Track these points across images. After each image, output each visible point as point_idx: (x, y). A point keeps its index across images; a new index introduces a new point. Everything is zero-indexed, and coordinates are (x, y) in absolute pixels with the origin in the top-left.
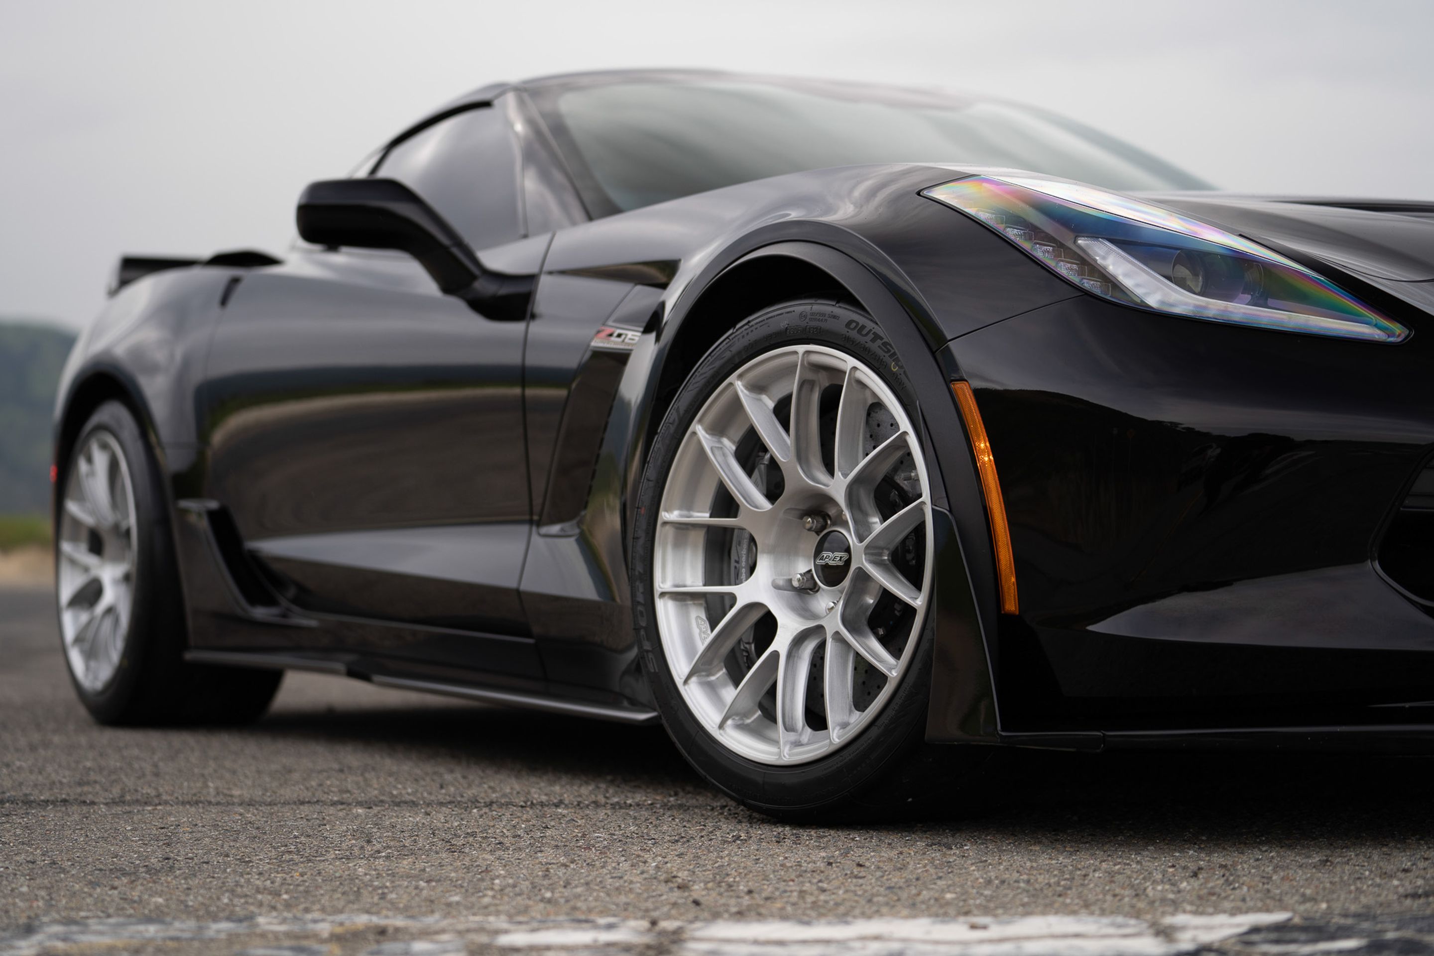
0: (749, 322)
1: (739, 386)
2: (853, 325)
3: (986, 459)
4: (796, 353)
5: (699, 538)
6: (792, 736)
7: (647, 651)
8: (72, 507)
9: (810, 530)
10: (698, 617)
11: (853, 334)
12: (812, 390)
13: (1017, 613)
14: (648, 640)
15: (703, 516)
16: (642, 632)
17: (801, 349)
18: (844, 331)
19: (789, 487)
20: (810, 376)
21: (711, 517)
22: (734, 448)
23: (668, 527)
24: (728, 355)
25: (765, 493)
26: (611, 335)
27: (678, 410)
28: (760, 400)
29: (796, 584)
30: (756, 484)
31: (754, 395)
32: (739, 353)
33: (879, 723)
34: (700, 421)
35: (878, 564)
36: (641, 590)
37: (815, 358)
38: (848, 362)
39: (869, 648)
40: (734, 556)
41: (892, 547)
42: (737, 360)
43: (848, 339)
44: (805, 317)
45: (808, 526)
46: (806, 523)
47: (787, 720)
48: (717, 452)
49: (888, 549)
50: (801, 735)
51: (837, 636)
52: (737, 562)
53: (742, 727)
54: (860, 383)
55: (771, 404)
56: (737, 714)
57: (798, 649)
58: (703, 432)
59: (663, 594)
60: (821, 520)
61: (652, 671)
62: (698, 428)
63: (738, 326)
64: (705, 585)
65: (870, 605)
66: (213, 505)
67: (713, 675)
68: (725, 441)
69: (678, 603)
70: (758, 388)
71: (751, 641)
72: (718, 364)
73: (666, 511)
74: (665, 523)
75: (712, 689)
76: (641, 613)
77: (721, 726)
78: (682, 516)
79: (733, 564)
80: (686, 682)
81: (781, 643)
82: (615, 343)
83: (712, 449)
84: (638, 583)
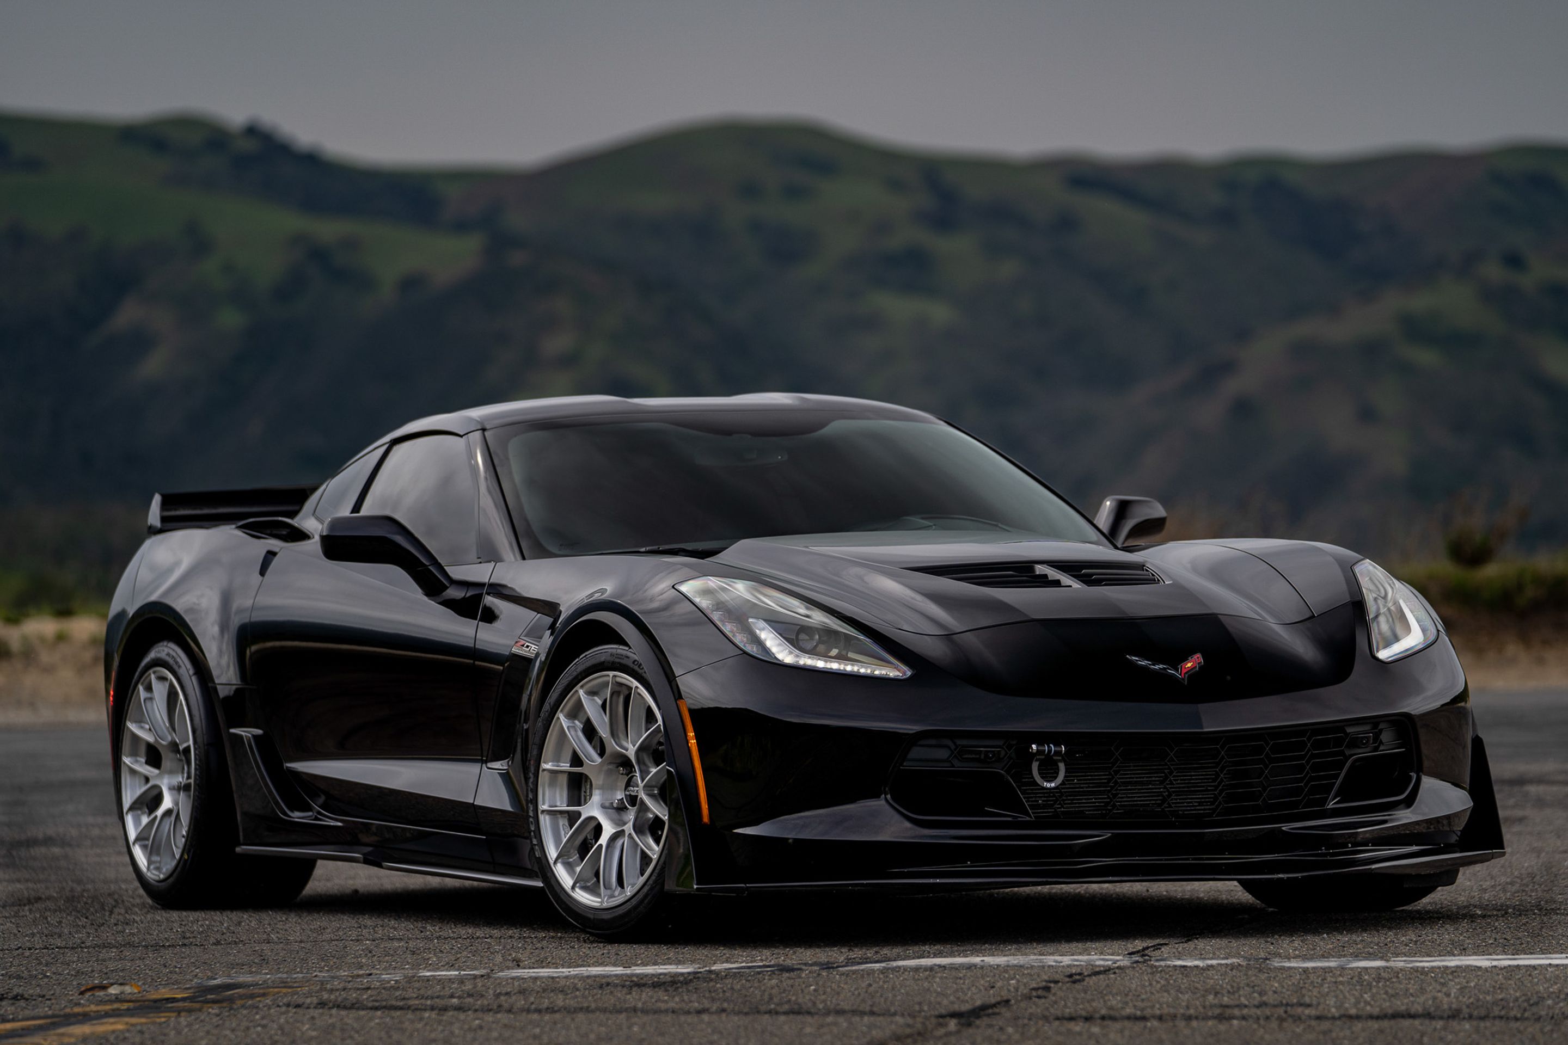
0: (586, 655)
1: (581, 692)
2: (636, 663)
3: (693, 742)
4: (608, 676)
5: (564, 780)
6: (609, 892)
7: (535, 845)
8: (132, 726)
9: (622, 774)
10: (563, 825)
11: (636, 668)
12: (619, 696)
13: (709, 823)
14: (535, 838)
15: (565, 766)
16: (532, 834)
17: (611, 673)
18: (632, 665)
19: (608, 751)
20: (617, 689)
21: (570, 767)
22: (582, 726)
23: (545, 772)
24: (575, 674)
25: (599, 752)
26: (523, 646)
27: (550, 704)
28: (594, 700)
29: (615, 805)
30: (594, 748)
31: (590, 697)
32: (581, 673)
33: (648, 883)
34: (562, 711)
35: (651, 796)
36: (531, 809)
37: (618, 680)
38: (635, 683)
39: (646, 842)
40: (583, 789)
41: (659, 785)
42: (580, 677)
43: (633, 670)
44: (613, 656)
45: (621, 772)
46: (619, 770)
47: (606, 883)
48: (571, 730)
49: (657, 787)
50: (614, 891)
51: (630, 835)
52: (585, 792)
53: (584, 888)
54: (639, 694)
55: (600, 702)
56: (583, 880)
57: (614, 843)
58: (563, 718)
59: (543, 811)
60: (629, 768)
61: (537, 856)
62: (561, 716)
63: (581, 657)
64: (568, 806)
65: (651, 818)
66: (259, 732)
67: (571, 858)
68: (577, 722)
69: (552, 816)
70: (592, 693)
71: (592, 838)
72: (570, 678)
73: (545, 763)
74: (544, 770)
75: (569, 867)
76: (532, 822)
77: (573, 888)
78: (553, 766)
79: (583, 794)
80: (555, 863)
81: (603, 840)
82: (526, 651)
83: (568, 728)
84: (530, 805)
